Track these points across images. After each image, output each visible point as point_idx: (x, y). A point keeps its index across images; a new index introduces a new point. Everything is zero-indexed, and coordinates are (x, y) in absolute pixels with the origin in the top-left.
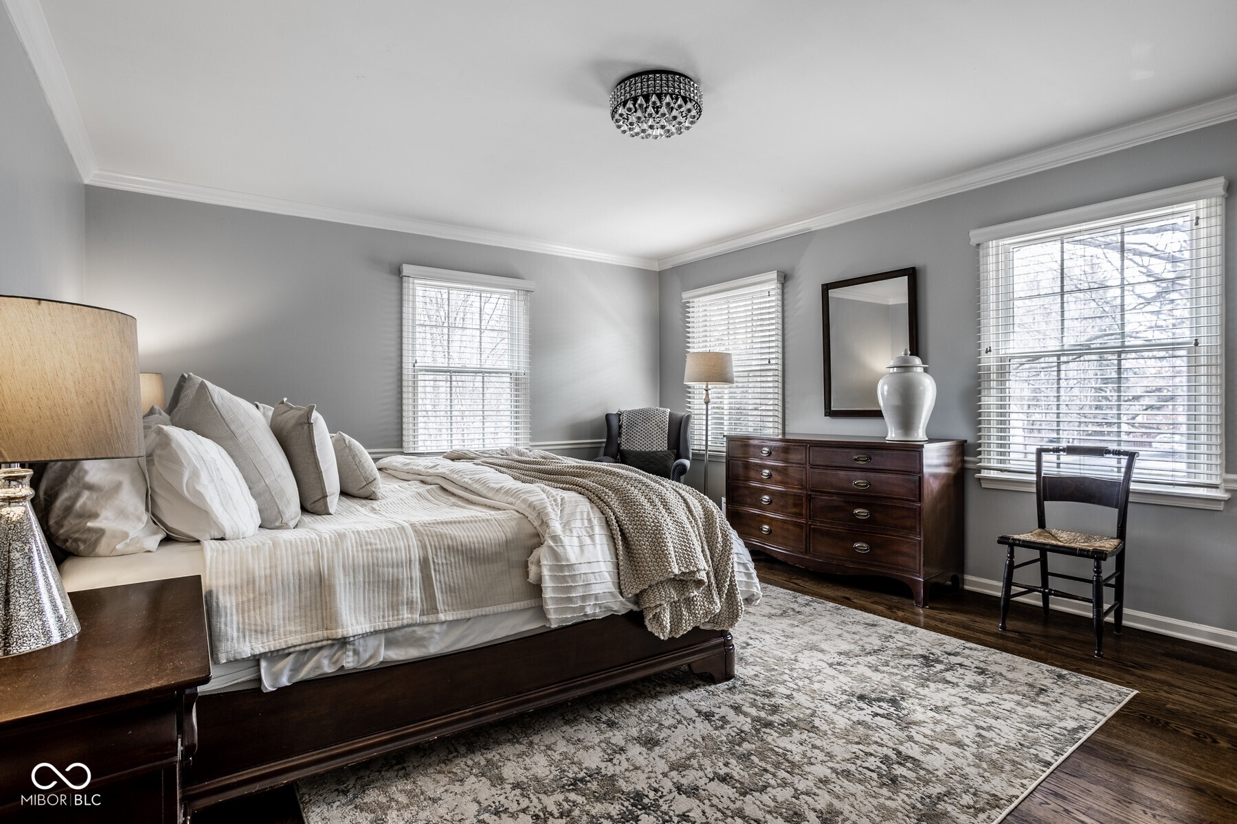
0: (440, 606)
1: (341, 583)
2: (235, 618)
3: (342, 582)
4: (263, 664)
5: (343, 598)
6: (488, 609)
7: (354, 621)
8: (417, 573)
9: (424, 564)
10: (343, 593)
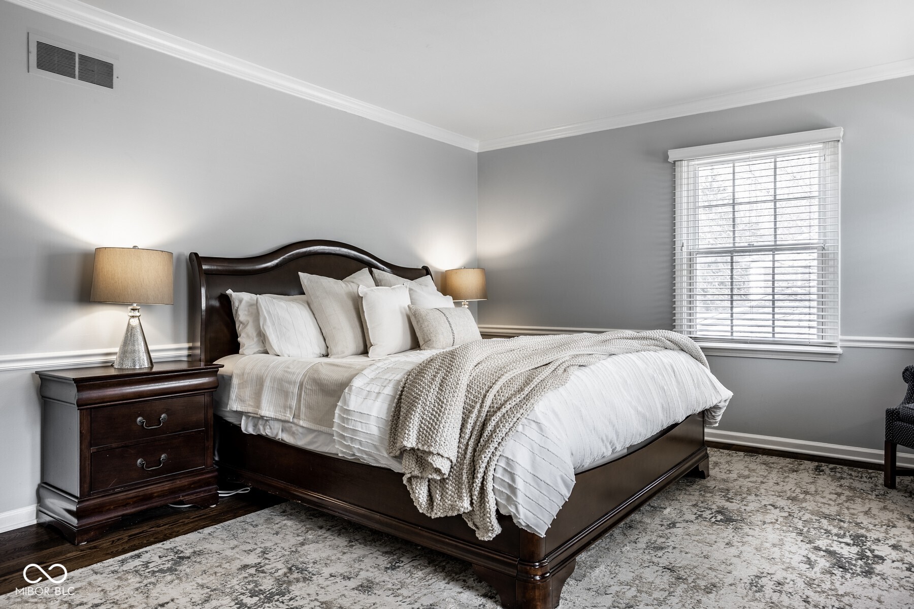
0: (302, 416)
1: (267, 383)
2: (236, 390)
3: (268, 385)
4: (244, 418)
5: (266, 394)
6: (324, 428)
7: (267, 408)
8: (296, 391)
9: (301, 385)
10: (266, 392)
